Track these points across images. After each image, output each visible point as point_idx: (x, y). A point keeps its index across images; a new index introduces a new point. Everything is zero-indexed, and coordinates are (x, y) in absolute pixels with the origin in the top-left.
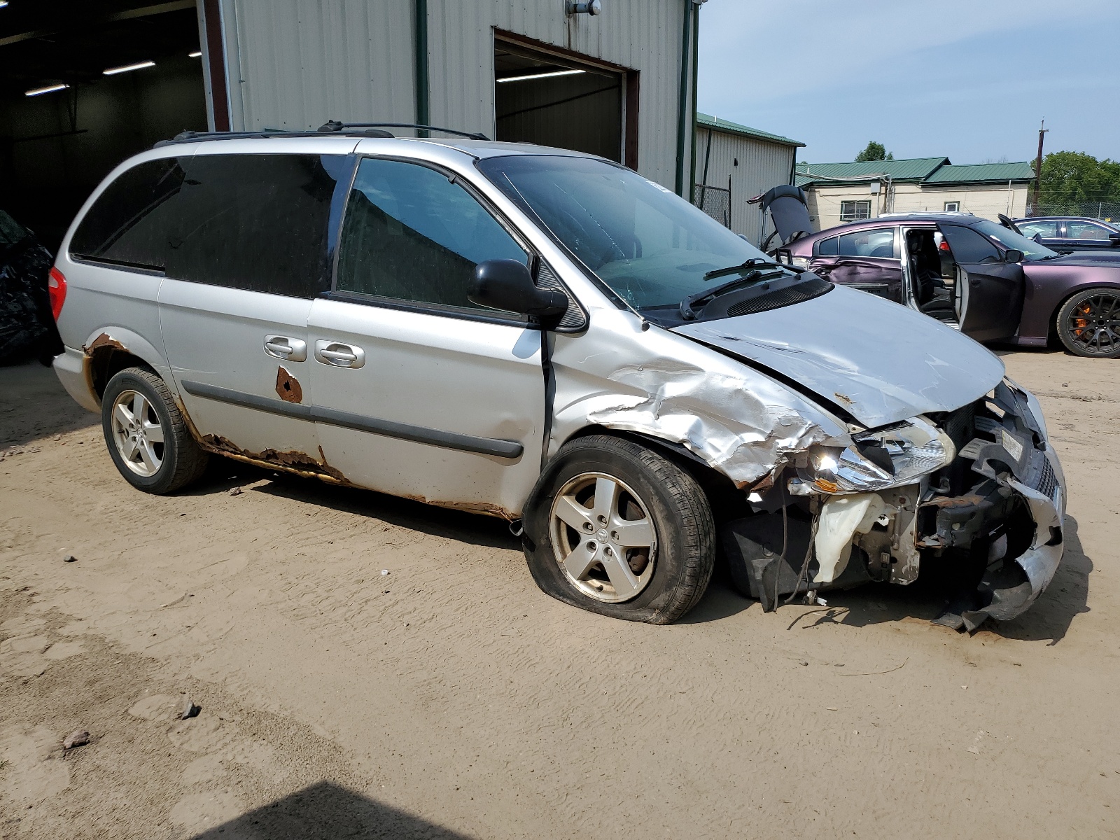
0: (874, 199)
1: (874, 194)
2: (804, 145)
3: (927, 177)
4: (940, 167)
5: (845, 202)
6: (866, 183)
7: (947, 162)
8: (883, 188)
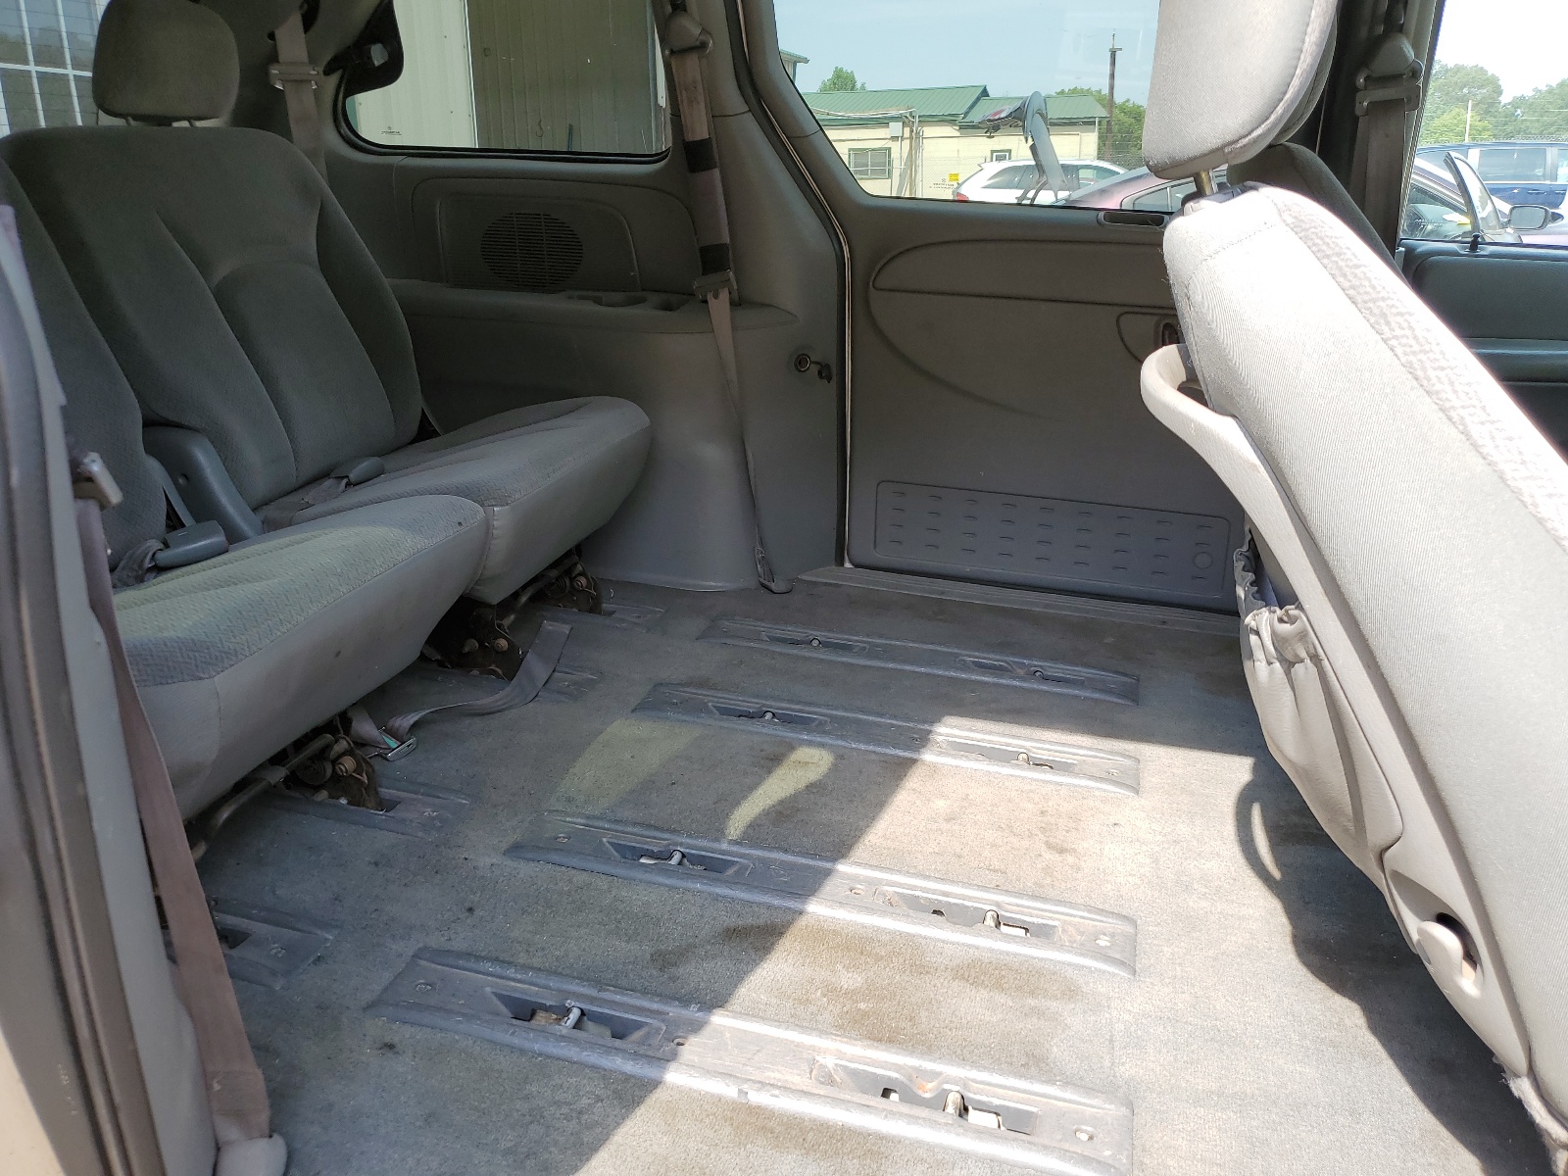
0: (895, 147)
1: (894, 138)
2: (806, 61)
3: (966, 114)
4: (978, 99)
5: (853, 150)
6: (882, 122)
7: (985, 93)
8: (907, 130)
